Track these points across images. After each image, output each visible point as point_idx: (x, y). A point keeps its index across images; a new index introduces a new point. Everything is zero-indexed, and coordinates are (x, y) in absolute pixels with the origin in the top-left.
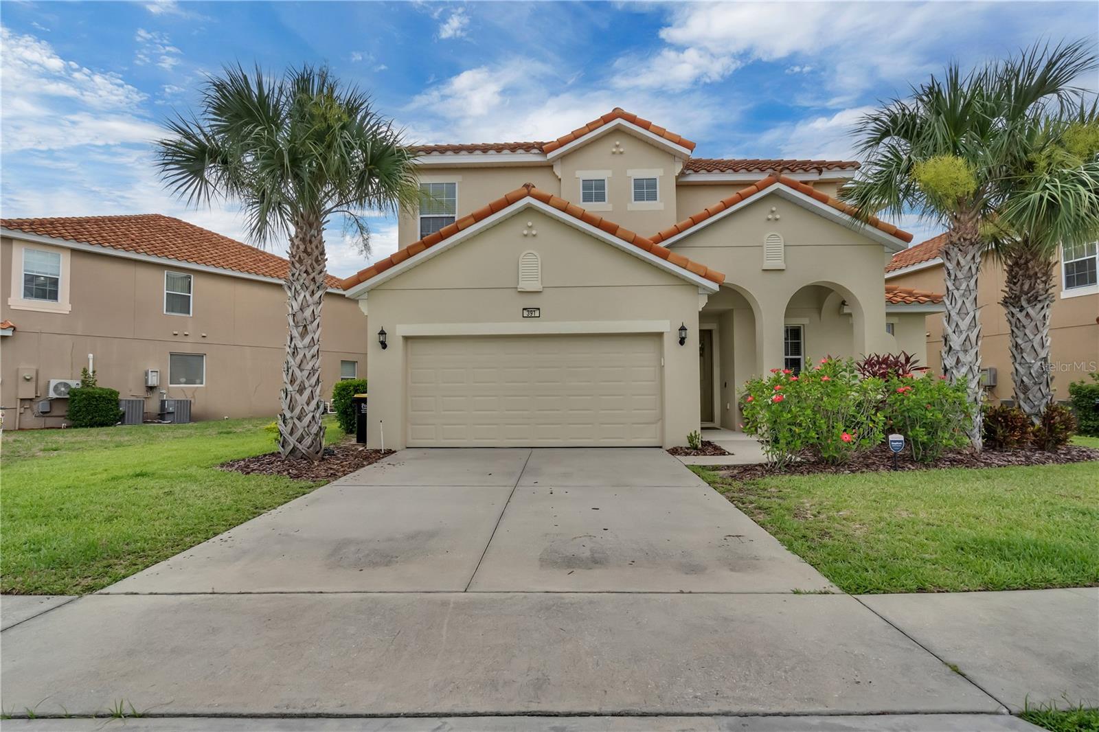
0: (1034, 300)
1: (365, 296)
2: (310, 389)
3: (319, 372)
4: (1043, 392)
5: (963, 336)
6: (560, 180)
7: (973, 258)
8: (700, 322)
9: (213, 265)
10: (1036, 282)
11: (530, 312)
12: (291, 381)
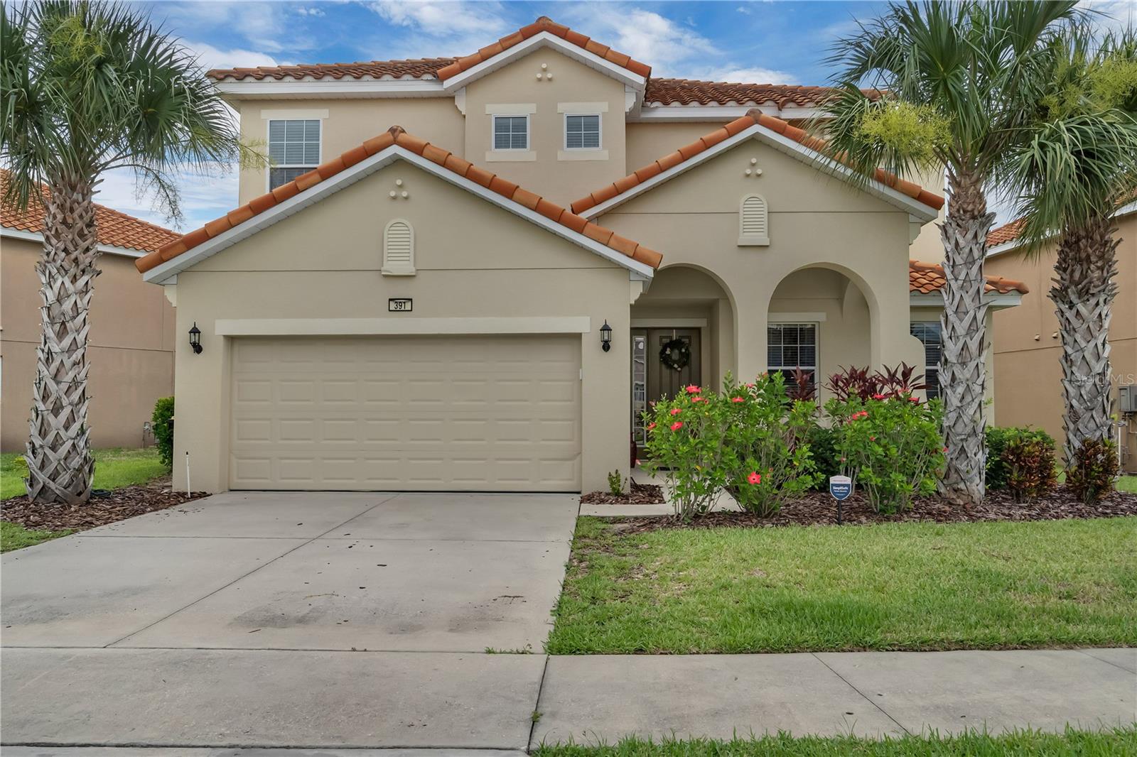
0: (1085, 294)
1: (174, 280)
2: (70, 408)
3: (84, 385)
4: (1097, 421)
5: (960, 345)
6: (464, 116)
7: (975, 236)
8: (632, 317)
9: (14, 226)
10: (1089, 268)
11: (400, 304)
12: (44, 397)
